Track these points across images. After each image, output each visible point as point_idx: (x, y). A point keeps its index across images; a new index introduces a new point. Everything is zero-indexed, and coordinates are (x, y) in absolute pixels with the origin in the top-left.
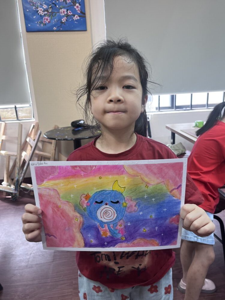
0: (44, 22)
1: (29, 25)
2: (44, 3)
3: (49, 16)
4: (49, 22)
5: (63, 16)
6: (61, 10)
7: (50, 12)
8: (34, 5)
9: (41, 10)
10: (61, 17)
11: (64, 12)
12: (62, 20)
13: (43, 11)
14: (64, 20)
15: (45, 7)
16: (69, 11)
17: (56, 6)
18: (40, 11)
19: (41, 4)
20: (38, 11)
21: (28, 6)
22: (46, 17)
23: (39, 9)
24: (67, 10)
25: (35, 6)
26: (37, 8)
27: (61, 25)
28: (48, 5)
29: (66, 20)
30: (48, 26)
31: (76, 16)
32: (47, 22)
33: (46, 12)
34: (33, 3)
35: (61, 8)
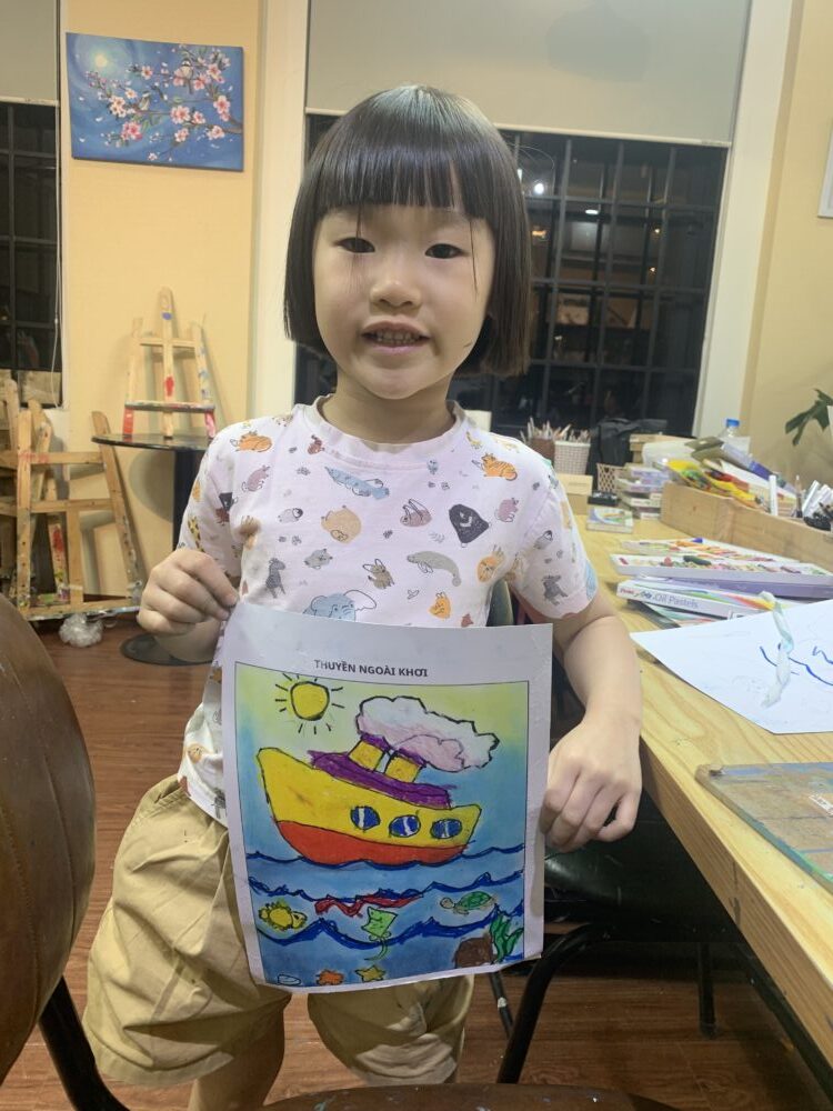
1: (82, 140)
2: (129, 83)
3: (141, 122)
4: (139, 138)
5: (180, 126)
6: (174, 109)
7: (145, 111)
8: (99, 87)
9: (119, 103)
10: (174, 128)
11: (182, 114)
12: (176, 135)
13: (124, 107)
14: (180, 137)
16: (196, 113)
17: (161, 95)
18: (115, 105)
19: (120, 86)
20: (110, 104)
21: (84, 87)
22: (132, 124)
23: (114, 99)
24: (193, 111)
26: (110, 97)
27: (171, 149)
28: (140, 92)
29: (187, 137)
30: (134, 148)
31: (216, 128)
32: (133, 137)
34: (99, 80)
35: (176, 104)
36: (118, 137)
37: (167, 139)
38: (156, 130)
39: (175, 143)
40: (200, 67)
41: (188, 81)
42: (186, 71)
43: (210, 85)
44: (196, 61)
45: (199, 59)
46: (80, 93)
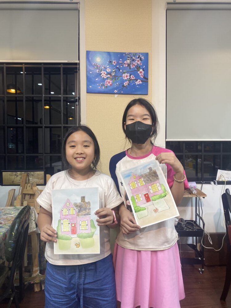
0: (106, 84)
1: (90, 87)
2: (108, 67)
3: (112, 79)
4: (111, 85)
6: (124, 75)
7: (113, 76)
8: (98, 68)
10: (124, 81)
12: (124, 83)
13: (106, 75)
16: (132, 76)
19: (105, 68)
20: (102, 74)
21: (92, 68)
22: (109, 80)
23: (103, 72)
24: (130, 75)
26: (101, 71)
27: (122, 88)
29: (128, 84)
30: (109, 88)
31: (139, 80)
32: (109, 85)
34: (97, 66)
35: (125, 73)
36: (103, 85)
37: (121, 85)
38: (117, 82)
39: (123, 86)
40: (133, 60)
41: (129, 65)
42: (128, 61)
43: (137, 66)
44: (132, 58)
45: (133, 58)
46: (91, 71)
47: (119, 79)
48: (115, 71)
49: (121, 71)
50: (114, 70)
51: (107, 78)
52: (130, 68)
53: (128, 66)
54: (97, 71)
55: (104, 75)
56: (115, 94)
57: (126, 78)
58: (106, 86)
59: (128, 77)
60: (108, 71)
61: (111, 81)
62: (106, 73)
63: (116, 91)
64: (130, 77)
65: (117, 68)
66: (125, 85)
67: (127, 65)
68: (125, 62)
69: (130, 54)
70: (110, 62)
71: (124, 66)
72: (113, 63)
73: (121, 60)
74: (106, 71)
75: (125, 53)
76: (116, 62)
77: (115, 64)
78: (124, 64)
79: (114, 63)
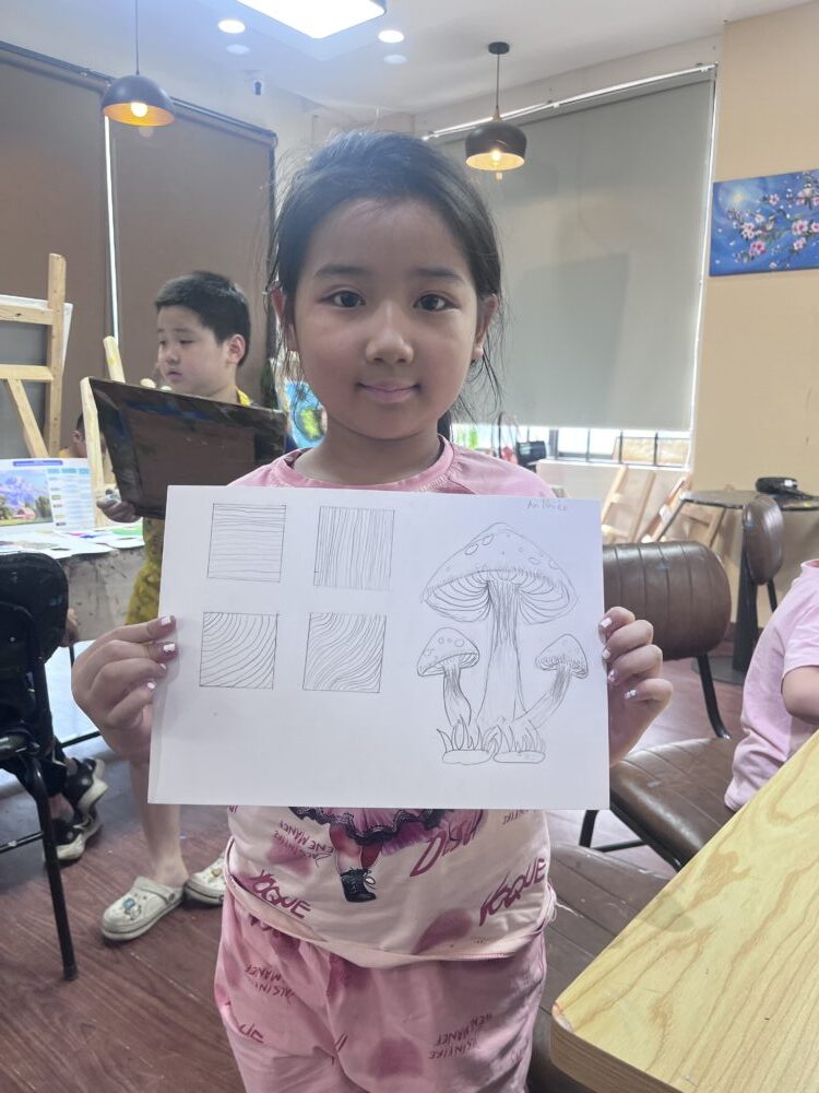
1: (718, 262)
2: (758, 211)
3: (766, 238)
4: (763, 252)
5: (799, 237)
6: (794, 225)
7: (771, 231)
8: (735, 218)
9: (749, 227)
10: (793, 240)
11: (801, 227)
12: (795, 245)
13: (754, 230)
14: (798, 245)
15: (760, 219)
16: (814, 224)
17: (785, 214)
18: (746, 230)
19: (751, 215)
20: (742, 230)
21: (723, 221)
22: (758, 243)
23: (747, 224)
24: (811, 223)
25: (739, 221)
26: (742, 224)
27: (789, 258)
28: (766, 213)
29: (804, 245)
30: (757, 261)
32: (759, 252)
33: (760, 232)
34: (735, 213)
35: (796, 220)
37: (787, 250)
38: (778, 243)
39: (792, 251)
41: (808, 199)
42: (808, 191)
44: (817, 182)
46: (720, 227)
47: (783, 236)
48: (775, 219)
49: (788, 216)
50: (771, 218)
51: (756, 237)
52: (810, 208)
53: (806, 203)
54: (735, 223)
55: (748, 232)
56: (770, 271)
57: (799, 233)
58: (753, 258)
59: (805, 229)
60: (758, 221)
61: (763, 244)
62: (753, 226)
63: (773, 265)
64: (810, 228)
65: (780, 210)
66: (796, 248)
67: (803, 201)
68: (800, 194)
69: (812, 172)
70: (765, 199)
71: (798, 203)
72: (771, 201)
73: (789, 190)
74: (755, 222)
75: (800, 174)
76: (778, 199)
77: (774, 203)
78: (798, 198)
79: (774, 200)
